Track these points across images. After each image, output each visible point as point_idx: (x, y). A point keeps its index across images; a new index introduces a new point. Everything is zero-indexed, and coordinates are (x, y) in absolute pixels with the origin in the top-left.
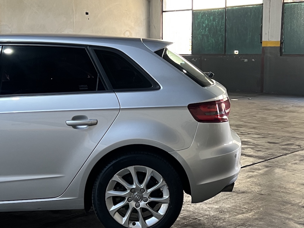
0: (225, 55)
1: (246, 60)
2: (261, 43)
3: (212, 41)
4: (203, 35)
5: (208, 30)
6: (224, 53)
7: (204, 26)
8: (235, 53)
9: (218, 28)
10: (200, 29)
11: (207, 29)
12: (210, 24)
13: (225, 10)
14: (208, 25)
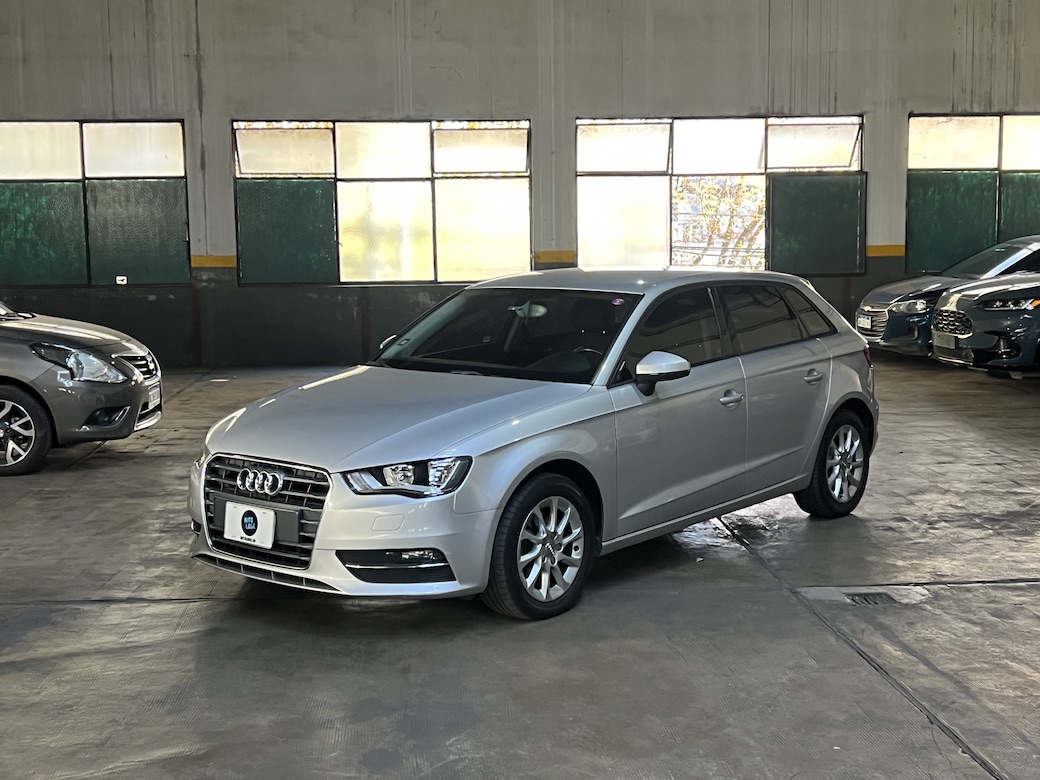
0: (89, 285)
1: (152, 298)
2: (190, 259)
3: (49, 255)
4: (16, 240)
5: (34, 229)
6: (86, 282)
7: (23, 219)
8: (118, 282)
9: (65, 225)
10: (9, 227)
11: (31, 225)
12: (38, 214)
13: (81, 184)
14: (33, 215)
